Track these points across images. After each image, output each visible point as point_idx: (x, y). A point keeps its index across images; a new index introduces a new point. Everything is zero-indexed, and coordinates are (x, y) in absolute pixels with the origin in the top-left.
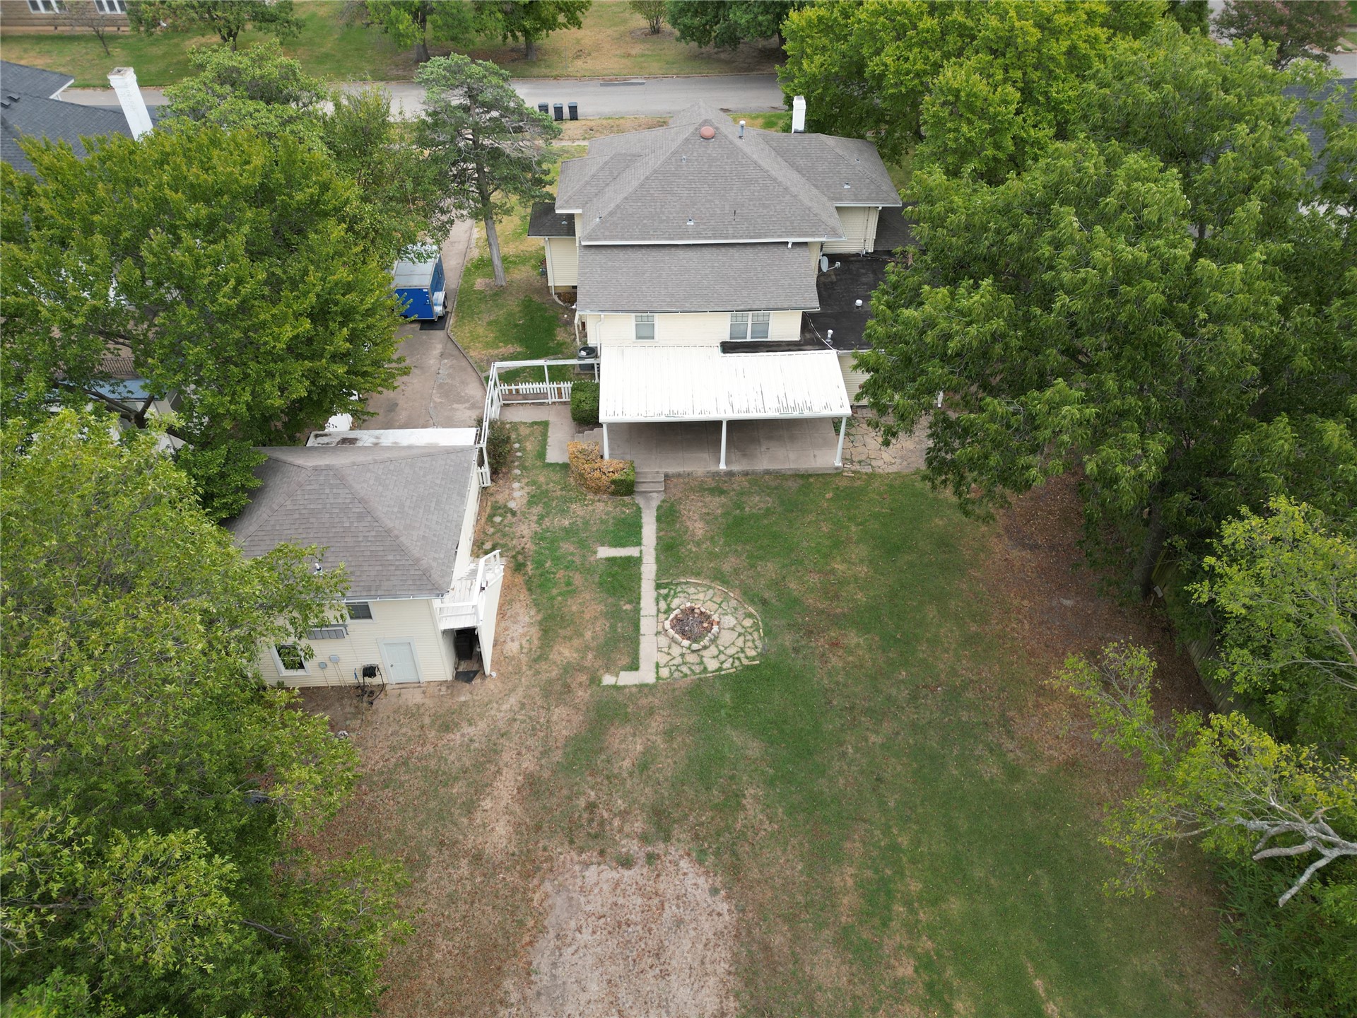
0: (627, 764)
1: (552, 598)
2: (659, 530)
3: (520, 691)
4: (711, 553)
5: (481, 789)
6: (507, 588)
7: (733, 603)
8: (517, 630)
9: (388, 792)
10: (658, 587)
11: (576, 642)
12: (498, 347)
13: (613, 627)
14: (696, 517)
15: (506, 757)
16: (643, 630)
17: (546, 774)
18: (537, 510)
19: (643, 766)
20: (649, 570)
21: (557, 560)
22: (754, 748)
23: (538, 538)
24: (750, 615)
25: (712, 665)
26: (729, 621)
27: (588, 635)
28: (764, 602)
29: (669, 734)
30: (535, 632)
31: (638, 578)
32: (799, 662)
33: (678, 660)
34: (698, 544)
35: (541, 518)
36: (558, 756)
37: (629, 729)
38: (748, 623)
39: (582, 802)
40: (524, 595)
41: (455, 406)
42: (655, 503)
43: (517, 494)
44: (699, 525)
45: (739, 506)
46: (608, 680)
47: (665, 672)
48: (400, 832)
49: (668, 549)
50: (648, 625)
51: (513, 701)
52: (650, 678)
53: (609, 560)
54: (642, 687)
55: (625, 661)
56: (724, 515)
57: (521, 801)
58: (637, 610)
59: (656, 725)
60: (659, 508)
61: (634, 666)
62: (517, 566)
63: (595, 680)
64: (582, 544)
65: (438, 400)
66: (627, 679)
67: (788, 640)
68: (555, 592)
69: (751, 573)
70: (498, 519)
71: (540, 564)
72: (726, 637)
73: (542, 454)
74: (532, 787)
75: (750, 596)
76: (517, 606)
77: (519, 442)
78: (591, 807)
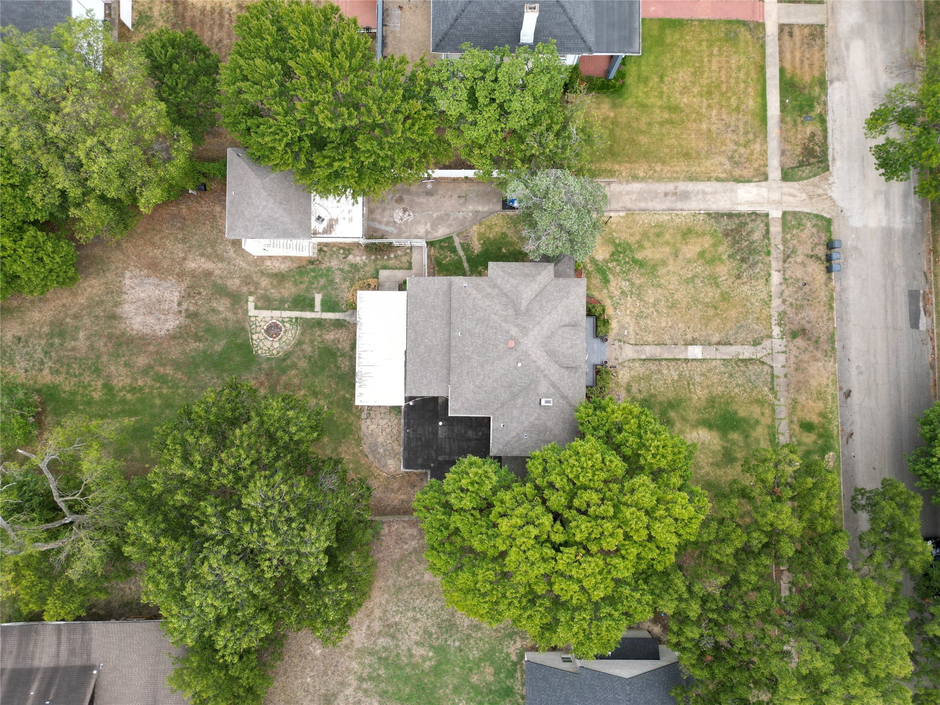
0: (215, 305)
1: (293, 276)
2: (331, 320)
3: (249, 267)
4: (314, 341)
5: (209, 258)
6: (300, 259)
7: (285, 347)
8: (277, 264)
9: (209, 228)
10: (297, 318)
11: (269, 286)
12: (479, 240)
13: (276, 300)
14: (337, 336)
15: (220, 265)
16: (274, 312)
17: (213, 278)
18: (346, 268)
19: (214, 311)
20: (308, 315)
21: (315, 277)
22: (218, 348)
23: (329, 269)
24: (278, 353)
25: (255, 337)
26: (276, 345)
27: (273, 291)
28: (284, 360)
29: (225, 320)
30: (276, 271)
31: (303, 309)
32: (254, 369)
33: (258, 324)
34: (320, 336)
35: (342, 270)
36: (219, 282)
37: (228, 306)
38: (275, 352)
39: (202, 290)
40: (295, 265)
41: (429, 225)
42: (348, 319)
43: (358, 259)
44: (332, 337)
45: (343, 355)
46: (251, 299)
47: (253, 319)
48: (195, 234)
49: (319, 323)
50: (277, 313)
51: (244, 265)
52: (250, 314)
53: (313, 300)
54: (247, 311)
55: (259, 304)
56: (338, 349)
57: (203, 271)
58: (285, 309)
59: (229, 315)
60: (345, 321)
61: (256, 308)
62: (311, 262)
63: (251, 294)
64: (324, 287)
65: (435, 215)
66: (251, 305)
67: (265, 366)
68: (297, 277)
69: (301, 356)
70: (342, 251)
71: (313, 271)
72: (268, 344)
73: (385, 268)
74: (208, 274)
75: (288, 355)
76: (290, 263)
77: (395, 257)
78: (200, 293)
